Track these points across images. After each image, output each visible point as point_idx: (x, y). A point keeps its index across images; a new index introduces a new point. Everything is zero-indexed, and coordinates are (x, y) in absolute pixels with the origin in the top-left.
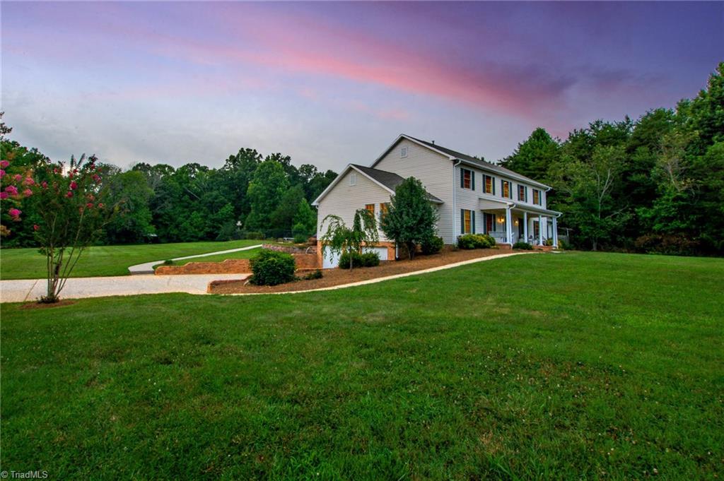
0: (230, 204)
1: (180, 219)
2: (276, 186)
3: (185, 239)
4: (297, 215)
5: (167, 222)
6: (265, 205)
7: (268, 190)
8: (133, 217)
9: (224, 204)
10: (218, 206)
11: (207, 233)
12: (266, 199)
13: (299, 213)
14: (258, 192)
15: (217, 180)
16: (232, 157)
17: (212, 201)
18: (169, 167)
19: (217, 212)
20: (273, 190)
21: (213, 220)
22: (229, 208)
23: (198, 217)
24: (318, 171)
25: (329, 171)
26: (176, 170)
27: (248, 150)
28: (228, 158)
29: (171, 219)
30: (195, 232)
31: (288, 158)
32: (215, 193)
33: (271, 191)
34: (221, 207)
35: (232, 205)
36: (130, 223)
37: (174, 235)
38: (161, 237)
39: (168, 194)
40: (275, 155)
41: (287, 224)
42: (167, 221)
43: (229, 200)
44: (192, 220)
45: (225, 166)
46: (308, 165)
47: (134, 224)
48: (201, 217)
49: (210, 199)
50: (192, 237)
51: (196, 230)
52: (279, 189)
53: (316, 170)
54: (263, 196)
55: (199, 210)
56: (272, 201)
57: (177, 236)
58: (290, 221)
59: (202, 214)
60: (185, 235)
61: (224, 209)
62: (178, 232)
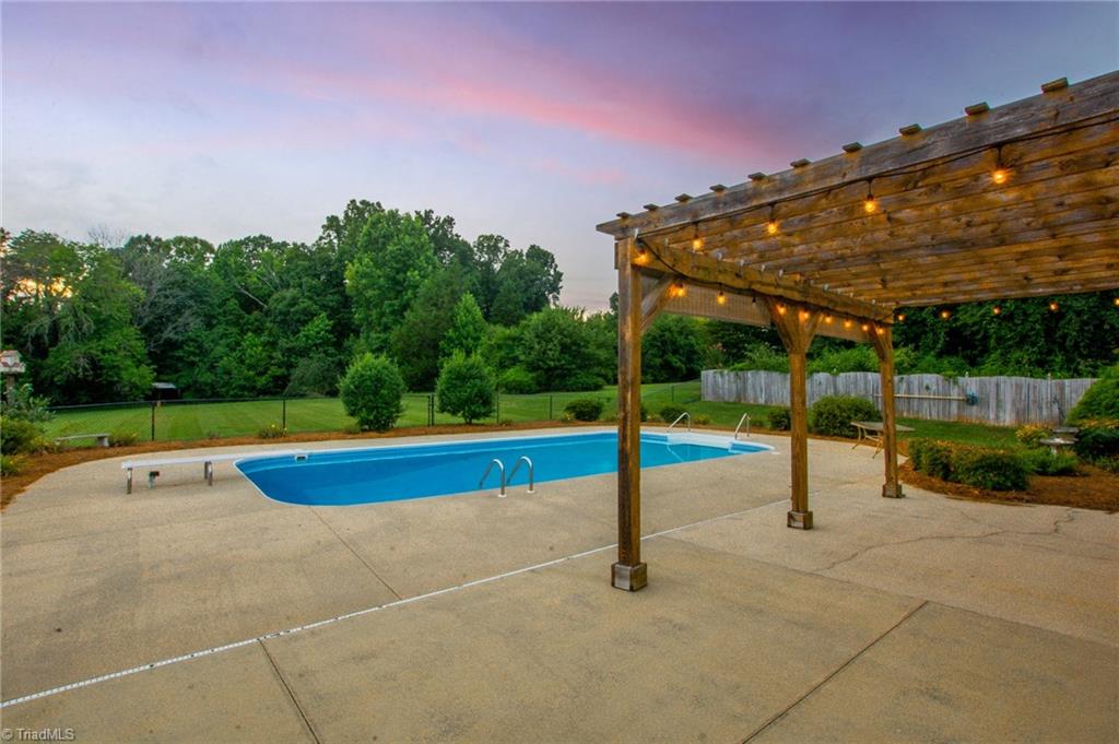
0: (324, 314)
1: (219, 350)
2: (406, 268)
3: (227, 392)
4: (451, 333)
5: (192, 358)
6: (383, 314)
7: (388, 278)
8: (94, 347)
9: (309, 316)
10: (299, 321)
11: (276, 378)
12: (382, 297)
13: (456, 329)
14: (364, 281)
15: (297, 266)
16: (333, 221)
17: (284, 309)
18: (204, 243)
19: (295, 333)
20: (400, 277)
21: (290, 351)
22: (321, 324)
23: (256, 346)
24: (511, 248)
25: (533, 247)
26: (216, 247)
27: (363, 202)
28: (325, 223)
29: (202, 351)
30: (247, 379)
31: (450, 221)
32: (289, 293)
33: (394, 279)
34: (304, 323)
35: (330, 317)
36: (83, 362)
37: (206, 384)
38: (183, 390)
39: (191, 297)
40: (423, 213)
41: (427, 357)
42: (194, 354)
43: (324, 307)
44: (243, 351)
45: (321, 238)
46: (492, 237)
47: (95, 364)
48: (264, 345)
49: (280, 307)
50: (243, 388)
51: (251, 373)
52: (413, 275)
53: (507, 245)
54: (377, 292)
55: (258, 331)
56: (396, 302)
57: (212, 386)
58: (436, 347)
59: (264, 338)
60: (227, 384)
61: (309, 326)
62: (213, 377)
